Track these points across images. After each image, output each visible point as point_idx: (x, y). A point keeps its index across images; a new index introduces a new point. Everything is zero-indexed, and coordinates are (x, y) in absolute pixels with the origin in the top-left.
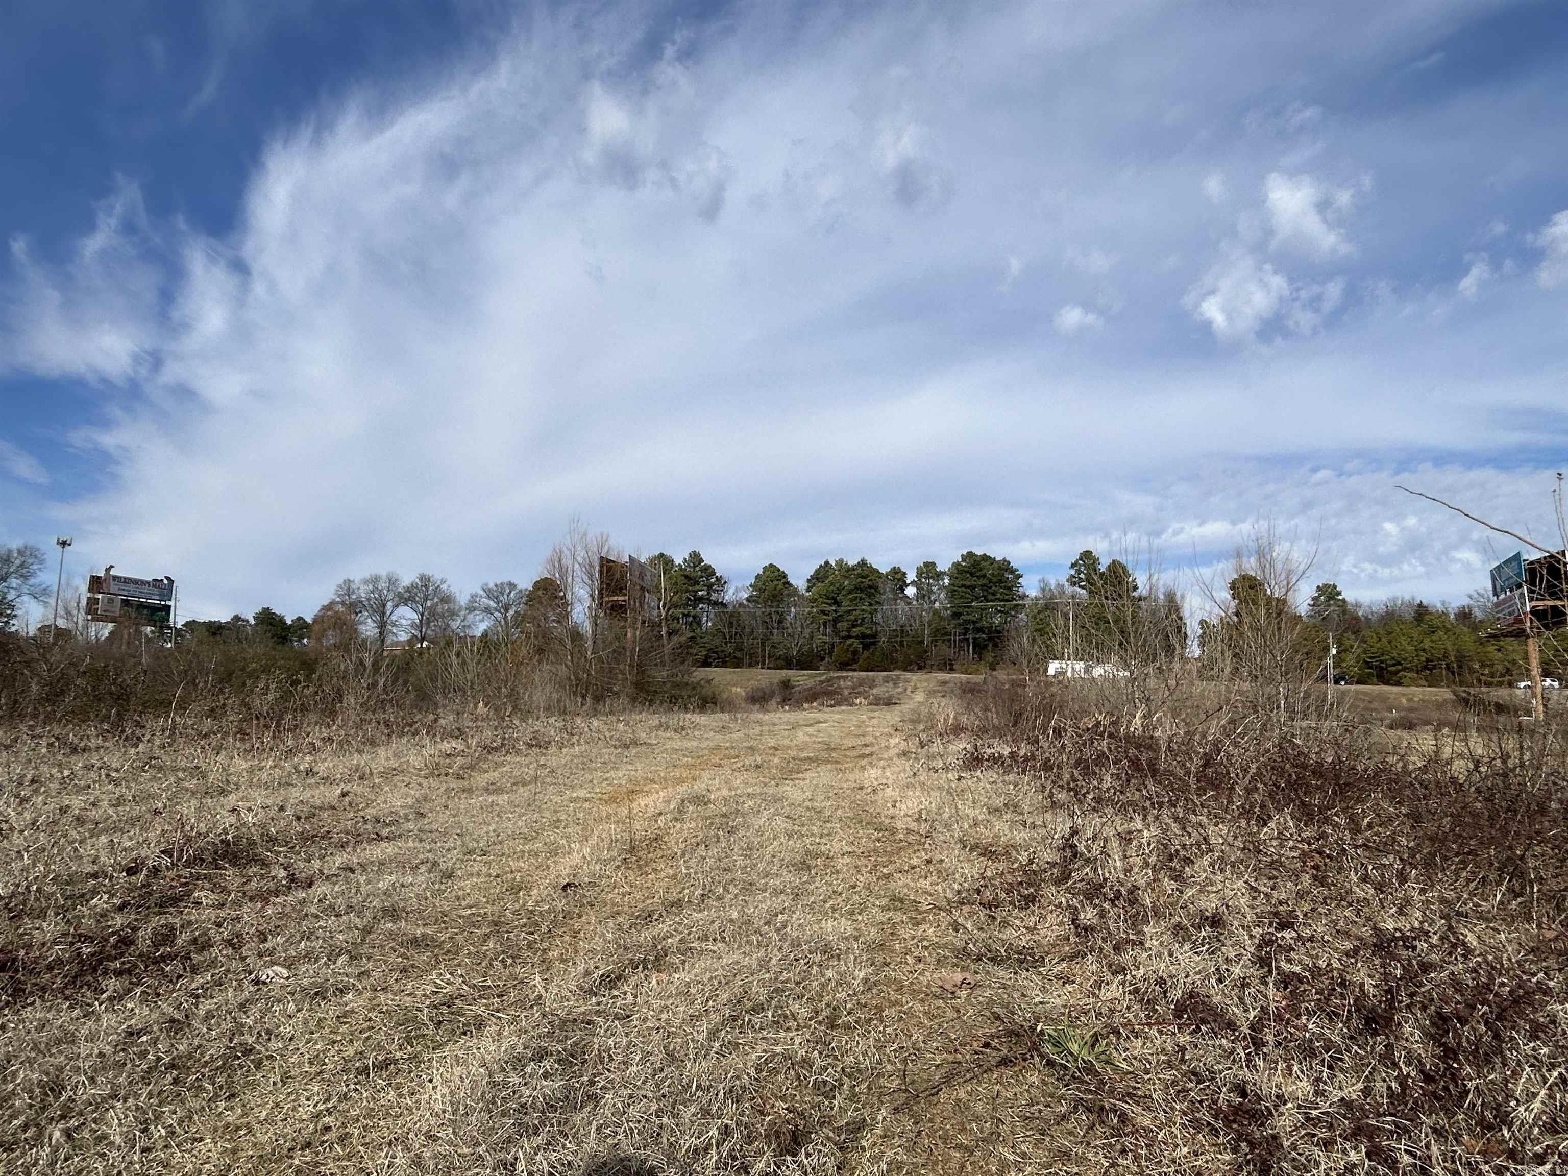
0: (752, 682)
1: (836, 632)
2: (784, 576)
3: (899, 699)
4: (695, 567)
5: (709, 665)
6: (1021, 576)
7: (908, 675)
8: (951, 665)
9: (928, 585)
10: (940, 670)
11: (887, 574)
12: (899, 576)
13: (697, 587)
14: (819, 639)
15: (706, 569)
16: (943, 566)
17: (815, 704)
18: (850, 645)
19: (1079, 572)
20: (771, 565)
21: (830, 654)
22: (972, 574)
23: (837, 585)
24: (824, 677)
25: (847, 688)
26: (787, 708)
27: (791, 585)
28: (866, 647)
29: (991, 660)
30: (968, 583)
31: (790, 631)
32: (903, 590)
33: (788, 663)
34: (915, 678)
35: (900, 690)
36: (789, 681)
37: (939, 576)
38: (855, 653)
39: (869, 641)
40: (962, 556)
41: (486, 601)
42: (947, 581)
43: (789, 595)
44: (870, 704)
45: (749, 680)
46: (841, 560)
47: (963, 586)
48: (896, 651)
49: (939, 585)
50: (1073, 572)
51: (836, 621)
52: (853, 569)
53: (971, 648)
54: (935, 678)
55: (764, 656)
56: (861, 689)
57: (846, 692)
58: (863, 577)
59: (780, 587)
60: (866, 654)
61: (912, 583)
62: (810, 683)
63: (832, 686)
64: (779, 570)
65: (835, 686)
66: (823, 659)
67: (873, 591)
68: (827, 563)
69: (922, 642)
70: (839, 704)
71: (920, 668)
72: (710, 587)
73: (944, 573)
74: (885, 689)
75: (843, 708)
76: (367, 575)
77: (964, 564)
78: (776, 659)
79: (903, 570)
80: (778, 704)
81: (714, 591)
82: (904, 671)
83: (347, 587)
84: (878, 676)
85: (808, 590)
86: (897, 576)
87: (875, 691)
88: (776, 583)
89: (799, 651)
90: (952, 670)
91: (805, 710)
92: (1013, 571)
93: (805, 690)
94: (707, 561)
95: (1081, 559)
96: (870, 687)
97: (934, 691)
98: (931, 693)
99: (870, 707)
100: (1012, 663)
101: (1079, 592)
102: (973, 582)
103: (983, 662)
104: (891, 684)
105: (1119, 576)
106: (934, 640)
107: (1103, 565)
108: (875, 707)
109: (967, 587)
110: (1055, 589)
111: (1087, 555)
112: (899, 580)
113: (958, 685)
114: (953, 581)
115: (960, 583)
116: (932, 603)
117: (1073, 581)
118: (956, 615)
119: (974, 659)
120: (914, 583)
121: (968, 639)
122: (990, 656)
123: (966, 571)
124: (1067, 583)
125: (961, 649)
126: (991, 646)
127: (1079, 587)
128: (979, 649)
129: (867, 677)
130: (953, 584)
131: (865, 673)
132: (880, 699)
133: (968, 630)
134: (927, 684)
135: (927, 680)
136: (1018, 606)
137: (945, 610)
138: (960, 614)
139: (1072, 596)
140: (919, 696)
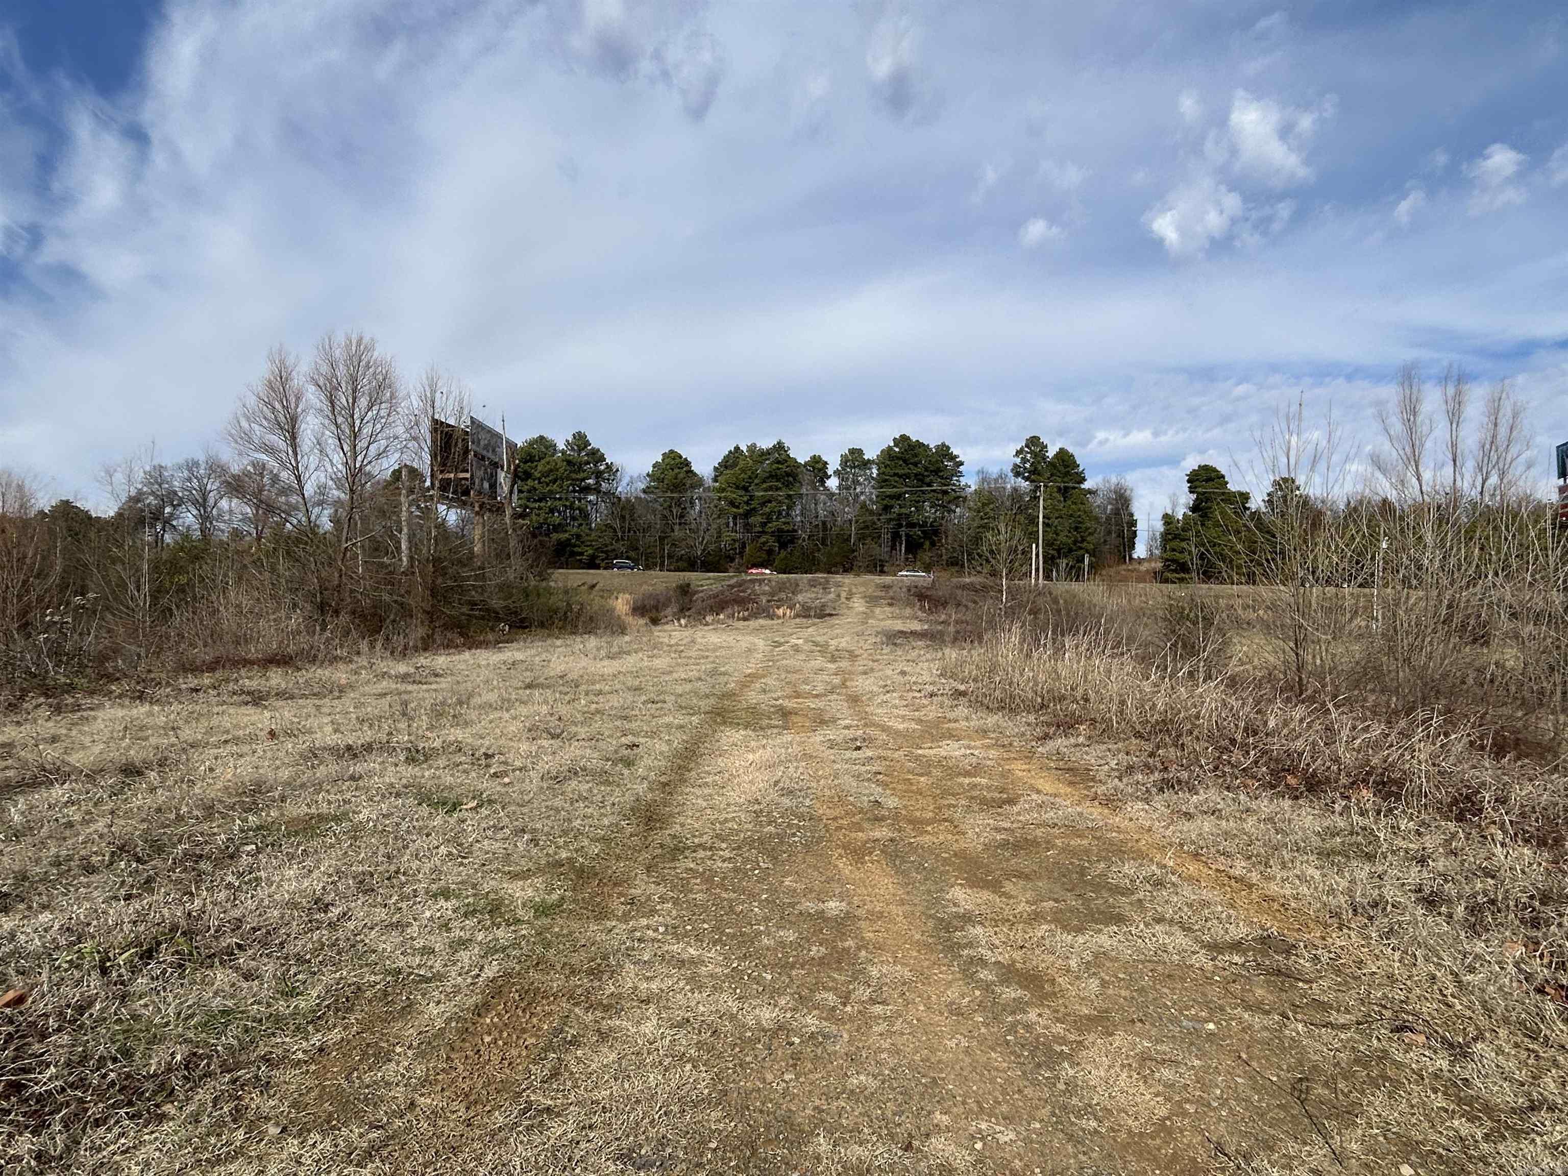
0: (645, 587)
1: (748, 527)
2: (687, 463)
3: (835, 608)
4: (580, 451)
5: (597, 567)
6: (962, 464)
7: (838, 578)
8: (882, 566)
9: (854, 474)
10: (870, 572)
11: (806, 464)
12: (819, 466)
13: (582, 475)
14: (728, 536)
15: (593, 454)
16: (871, 454)
17: (722, 616)
18: (764, 543)
19: (1024, 460)
20: (672, 452)
21: (741, 554)
22: (905, 461)
23: (749, 473)
24: (735, 580)
25: (764, 594)
26: (683, 622)
27: (695, 475)
28: (783, 546)
29: (928, 560)
30: (901, 472)
31: (693, 526)
32: (823, 482)
33: (692, 565)
34: (847, 580)
35: (832, 596)
36: (688, 585)
37: (866, 464)
38: (770, 552)
39: (786, 538)
40: (895, 439)
41: (336, 493)
42: (875, 472)
43: (693, 487)
44: (797, 616)
45: (641, 585)
46: (754, 445)
47: (895, 474)
48: (819, 550)
49: (865, 475)
50: (1018, 461)
51: (747, 515)
52: (769, 452)
53: (903, 546)
54: (873, 581)
55: (662, 557)
56: (783, 595)
57: (764, 599)
58: (779, 462)
59: (681, 476)
60: (783, 554)
61: (835, 472)
62: (716, 587)
63: (744, 591)
64: (681, 457)
65: (749, 591)
66: (732, 560)
67: (790, 479)
68: (737, 448)
69: (848, 539)
70: (755, 615)
71: (846, 571)
72: (599, 475)
73: (872, 462)
74: (813, 596)
75: (762, 622)
76: (181, 460)
77: (897, 450)
78: (677, 561)
79: (824, 458)
80: (674, 614)
81: (604, 480)
82: (829, 573)
83: (157, 476)
84: (802, 579)
85: (715, 480)
86: (818, 466)
87: (800, 598)
88: (677, 471)
89: (704, 550)
90: (882, 572)
91: (707, 624)
92: (953, 458)
93: (710, 597)
94: (594, 444)
95: (1027, 446)
96: (793, 593)
97: (876, 597)
98: (872, 601)
99: (798, 620)
100: (952, 564)
101: (1023, 484)
102: (907, 471)
103: (918, 563)
104: (819, 589)
105: (1066, 466)
106: (861, 538)
107: (1051, 453)
108: (805, 620)
109: (900, 476)
110: (996, 480)
111: (1034, 441)
112: (820, 470)
113: (904, 590)
114: (883, 469)
115: (892, 472)
116: (857, 496)
117: (1017, 472)
118: (887, 509)
119: (907, 559)
120: (837, 473)
121: (900, 537)
122: (926, 556)
123: (898, 458)
124: (1010, 474)
125: (893, 548)
126: (927, 544)
127: (1023, 478)
128: (913, 547)
129: (789, 580)
130: (884, 473)
131: (785, 576)
132: (809, 608)
133: (900, 526)
134: (862, 589)
135: (864, 584)
136: (959, 499)
137: (873, 503)
138: (892, 507)
139: (1015, 489)
140: (859, 605)
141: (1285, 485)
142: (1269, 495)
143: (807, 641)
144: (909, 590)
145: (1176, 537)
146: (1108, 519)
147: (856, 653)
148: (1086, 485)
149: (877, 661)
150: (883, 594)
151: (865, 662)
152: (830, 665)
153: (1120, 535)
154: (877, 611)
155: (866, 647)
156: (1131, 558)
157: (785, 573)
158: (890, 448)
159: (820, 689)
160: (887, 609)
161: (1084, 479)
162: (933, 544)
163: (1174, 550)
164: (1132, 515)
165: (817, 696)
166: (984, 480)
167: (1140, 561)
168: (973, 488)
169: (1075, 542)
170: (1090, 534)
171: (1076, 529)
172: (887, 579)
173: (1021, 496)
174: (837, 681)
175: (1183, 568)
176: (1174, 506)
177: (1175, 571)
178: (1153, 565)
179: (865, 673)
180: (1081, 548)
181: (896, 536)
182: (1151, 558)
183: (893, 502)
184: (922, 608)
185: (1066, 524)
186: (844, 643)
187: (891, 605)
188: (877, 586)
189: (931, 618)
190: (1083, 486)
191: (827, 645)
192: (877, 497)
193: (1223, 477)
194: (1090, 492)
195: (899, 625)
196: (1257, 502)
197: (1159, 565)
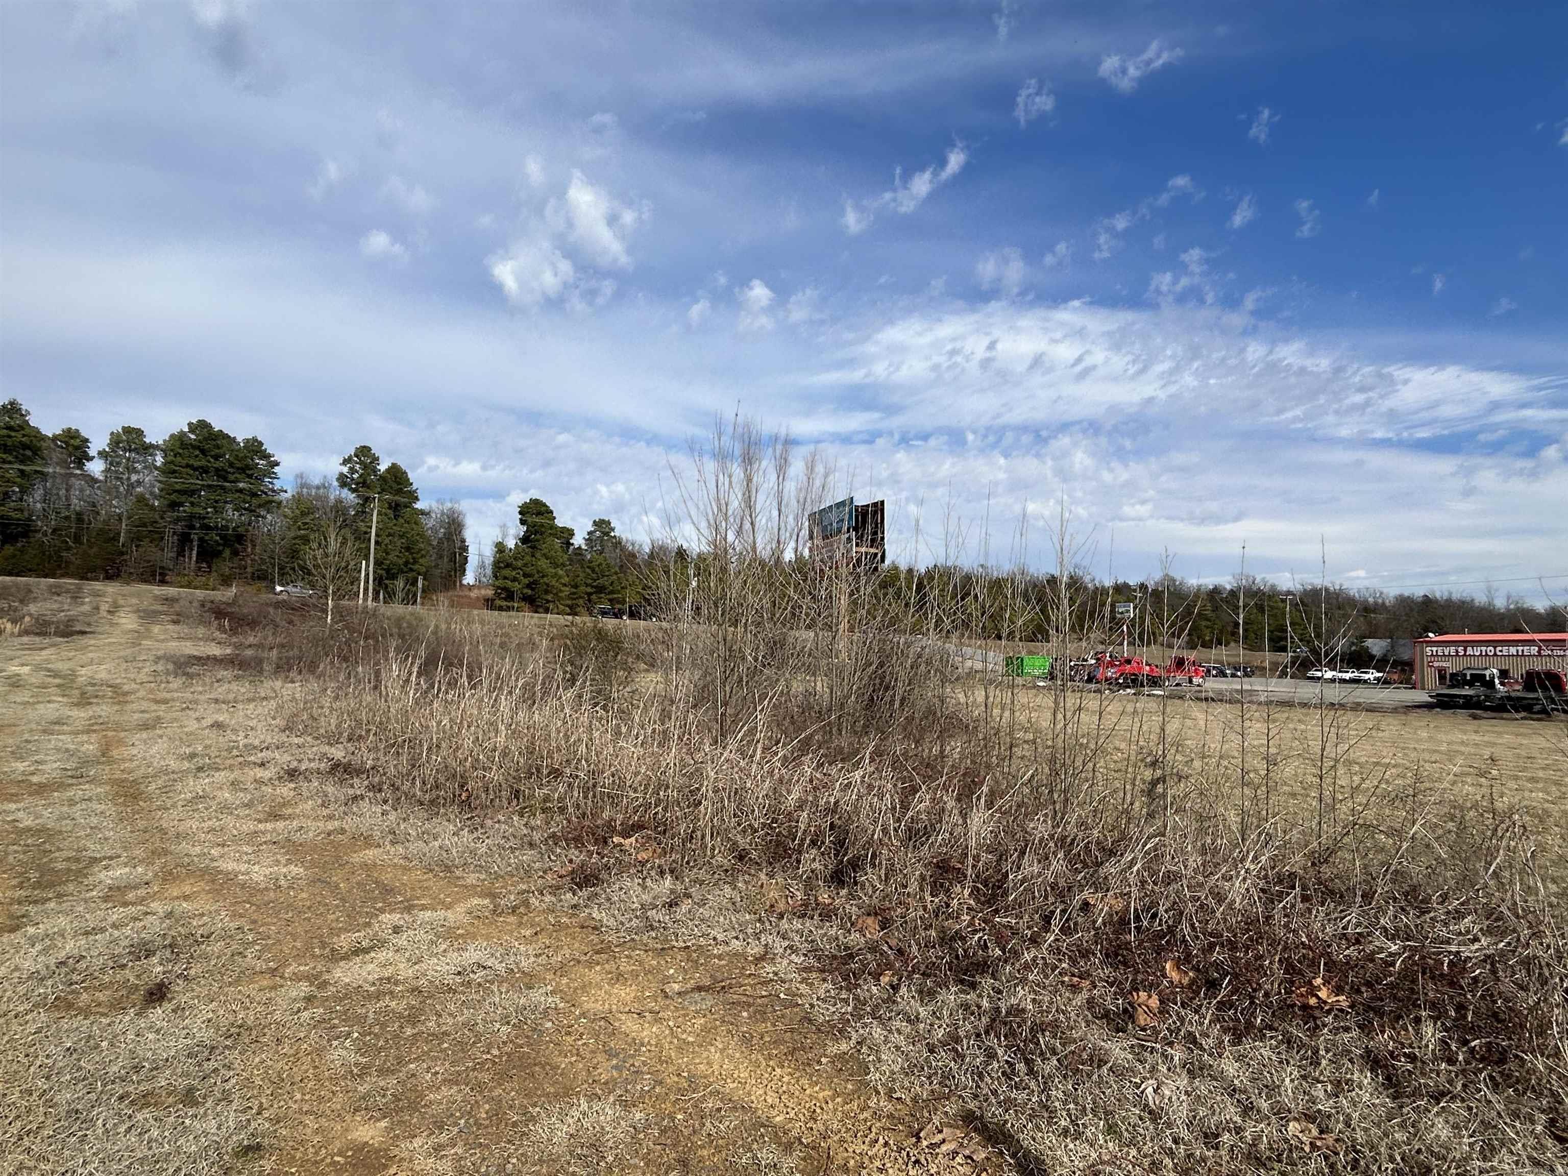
3: (89, 624)
6: (277, 464)
7: (97, 585)
8: (163, 575)
9: (128, 459)
10: (145, 581)
11: (55, 438)
12: (77, 442)
16: (156, 435)
19: (352, 470)
22: (203, 452)
30: (197, 464)
32: (80, 464)
34: (111, 589)
35: (86, 608)
37: (147, 449)
40: (190, 424)
42: (159, 460)
44: (26, 632)
47: (188, 466)
48: (69, 549)
49: (145, 462)
50: (345, 470)
53: (195, 552)
54: (150, 591)
61: (100, 453)
67: (28, 453)
69: (115, 538)
71: (109, 577)
73: (157, 447)
74: (55, 606)
77: (193, 437)
79: (84, 433)
82: (82, 578)
84: (37, 584)
86: (73, 443)
87: (33, 608)
90: (163, 582)
92: (266, 456)
95: (356, 455)
96: (22, 601)
97: (154, 612)
98: (148, 616)
99: (25, 639)
100: (259, 578)
101: (349, 497)
102: (203, 463)
103: (214, 574)
104: (66, 600)
105: (399, 484)
106: (136, 539)
107: (383, 467)
108: (37, 639)
109: (195, 469)
110: (318, 488)
111: (364, 451)
112: (77, 448)
113: (195, 604)
114: (170, 458)
115: (184, 462)
116: (131, 486)
117: (343, 481)
118: (174, 505)
119: (200, 569)
120: (102, 454)
121: (191, 541)
122: (225, 566)
123: (194, 447)
124: (336, 484)
125: (181, 553)
126: (227, 553)
127: (351, 489)
128: (208, 555)
129: (16, 585)
130: (172, 462)
131: (8, 578)
132: (47, 623)
133: (192, 527)
134: (134, 601)
135: (138, 595)
136: (271, 503)
137: (156, 497)
138: (181, 504)
139: (339, 501)
140: (128, 621)
141: (602, 526)
142: (589, 533)
143: (37, 668)
144: (203, 606)
145: (508, 566)
146: (440, 542)
147: (126, 688)
148: (418, 505)
149: (165, 701)
150: (165, 608)
151: (145, 705)
152: (75, 713)
153: (453, 559)
154: (156, 629)
155: (142, 677)
156: (461, 585)
157: (10, 574)
158: (182, 434)
159: (52, 768)
160: (171, 627)
161: (417, 499)
162: (235, 553)
163: (505, 578)
164: (463, 541)
165: (41, 789)
166: (303, 486)
167: (470, 587)
168: (288, 495)
169: (406, 563)
170: (423, 556)
171: (408, 549)
172: (171, 591)
173: (346, 509)
174: (90, 747)
175: (510, 596)
176: (505, 535)
177: (505, 599)
178: (483, 592)
179: (145, 727)
180: (411, 570)
181: (184, 540)
182: (479, 585)
183: (183, 499)
184: (221, 628)
185: (399, 544)
186: (102, 673)
187: (175, 622)
188: (156, 598)
189: (234, 640)
190: (416, 506)
191: (73, 674)
192: (161, 490)
193: (552, 512)
194: (423, 512)
195: (189, 649)
196: (578, 540)
197: (490, 593)
